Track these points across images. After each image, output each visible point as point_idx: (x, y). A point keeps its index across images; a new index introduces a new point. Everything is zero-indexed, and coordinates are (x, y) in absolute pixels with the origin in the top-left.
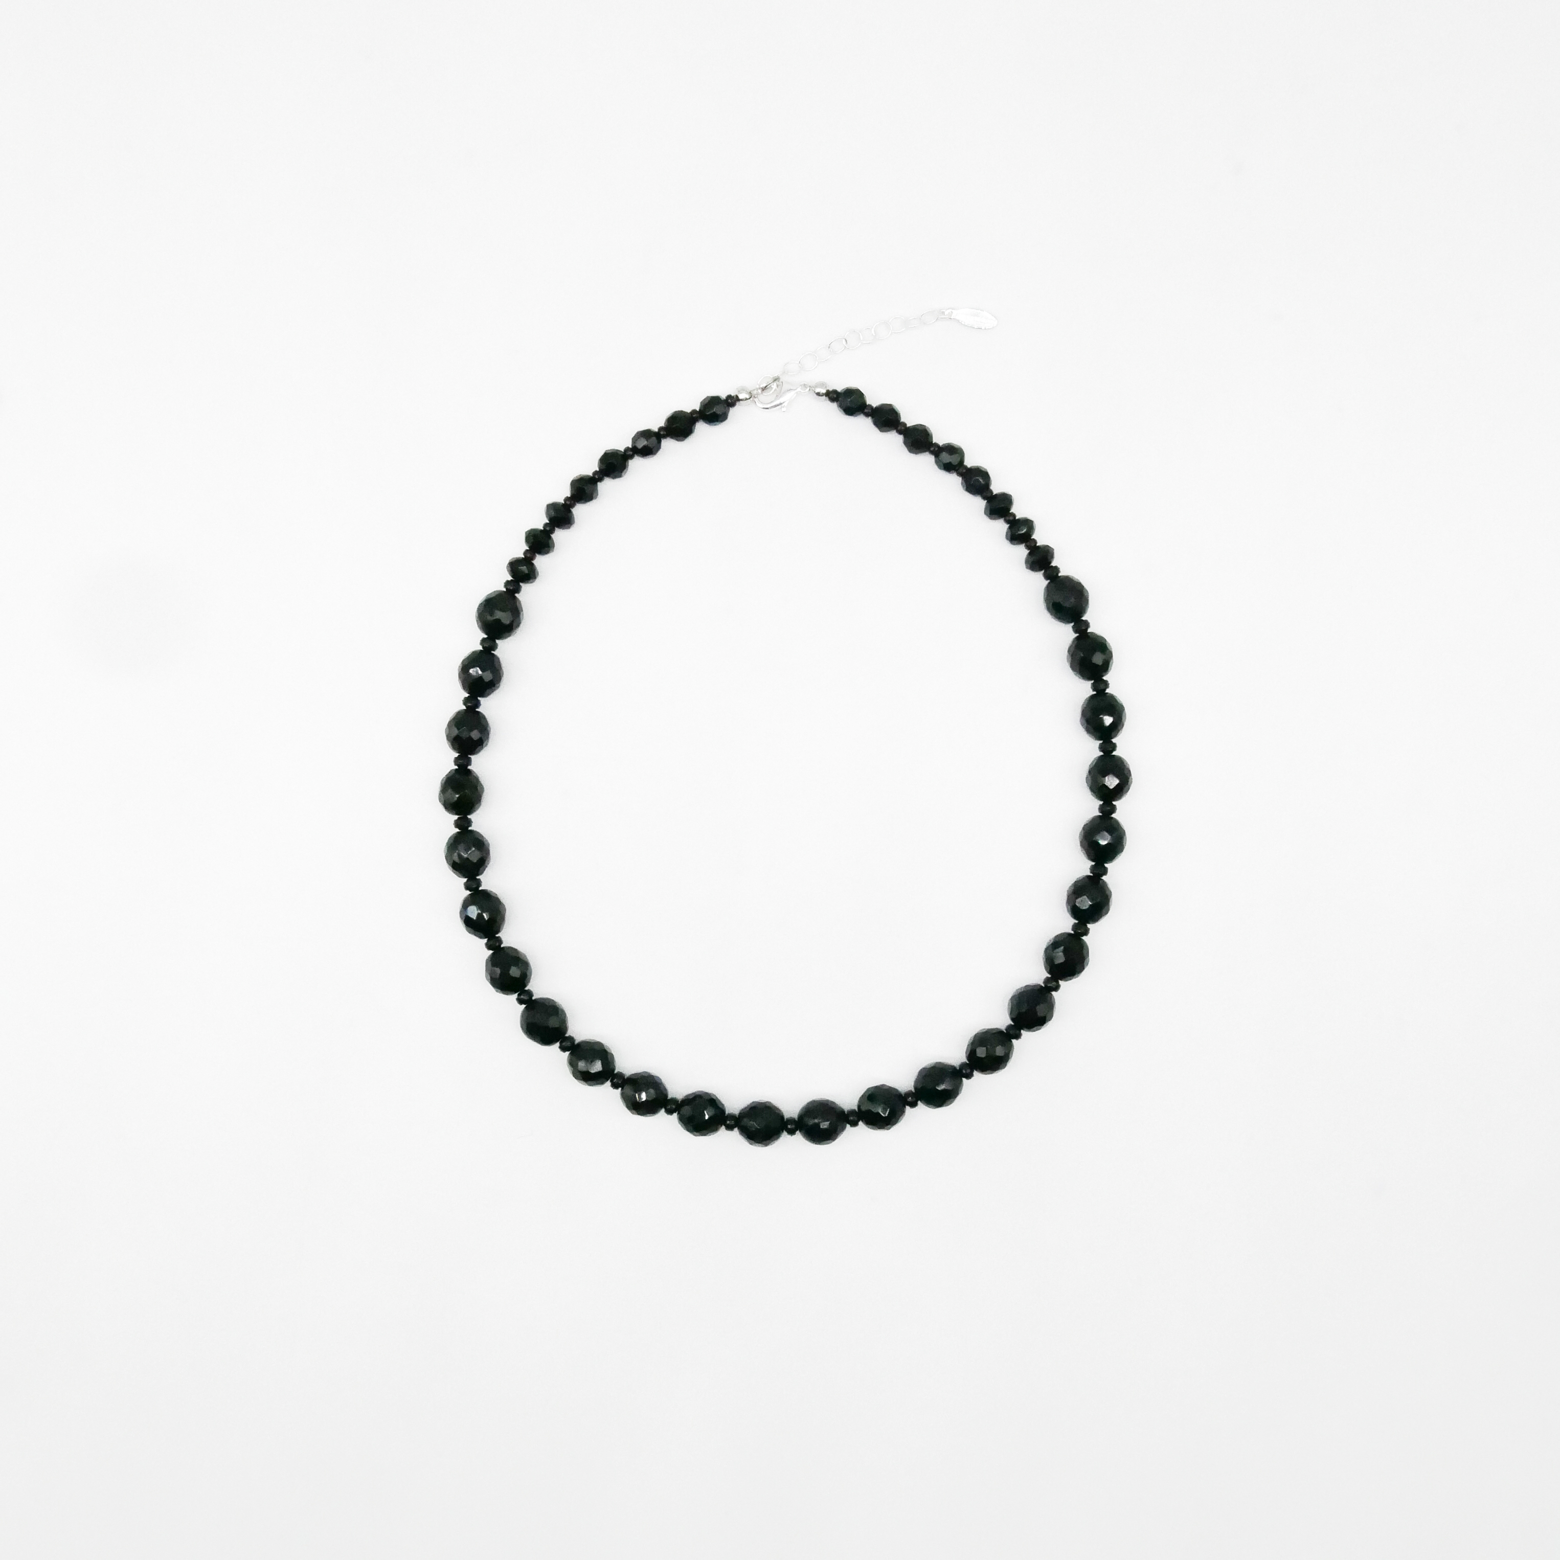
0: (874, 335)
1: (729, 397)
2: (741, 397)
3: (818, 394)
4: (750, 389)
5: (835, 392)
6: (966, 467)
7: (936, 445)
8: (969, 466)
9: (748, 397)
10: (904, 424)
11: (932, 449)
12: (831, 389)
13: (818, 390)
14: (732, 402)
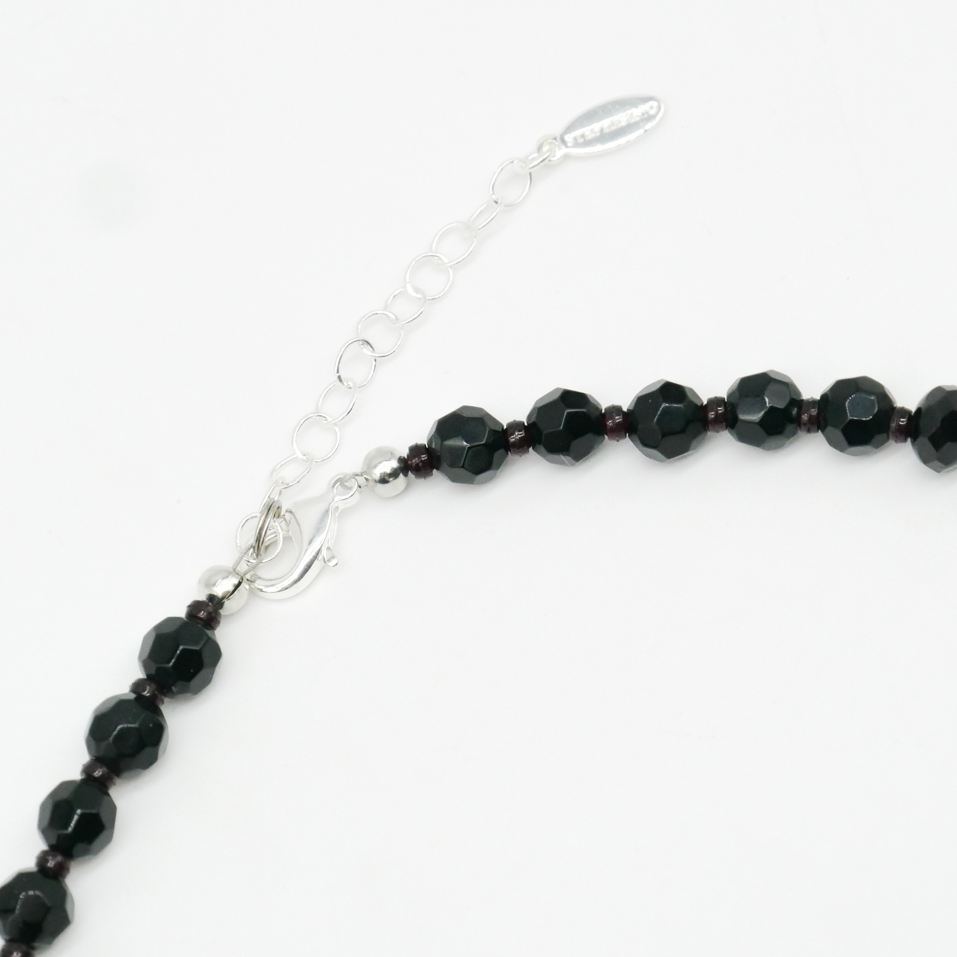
0: (419, 296)
1: (195, 607)
2: (219, 591)
3: (383, 480)
4: (229, 563)
5: (416, 450)
6: (813, 403)
7: (716, 402)
8: (817, 396)
9: (236, 582)
10: (616, 410)
11: (712, 415)
12: (405, 453)
13: (377, 473)
14: (209, 613)
